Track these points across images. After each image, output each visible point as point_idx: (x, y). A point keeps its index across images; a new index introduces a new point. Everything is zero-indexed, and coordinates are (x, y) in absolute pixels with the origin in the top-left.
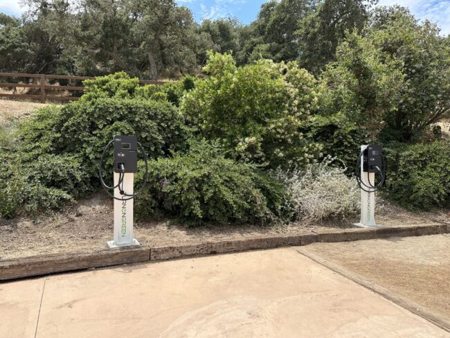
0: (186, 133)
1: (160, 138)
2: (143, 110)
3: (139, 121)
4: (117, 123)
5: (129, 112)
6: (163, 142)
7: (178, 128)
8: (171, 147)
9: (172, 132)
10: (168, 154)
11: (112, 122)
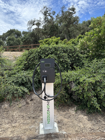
0: (81, 58)
1: (69, 61)
2: (61, 49)
3: (59, 54)
4: (50, 55)
5: (55, 50)
6: (71, 63)
7: (77, 56)
8: (74, 65)
9: (75, 57)
10: (73, 69)
11: (48, 55)
